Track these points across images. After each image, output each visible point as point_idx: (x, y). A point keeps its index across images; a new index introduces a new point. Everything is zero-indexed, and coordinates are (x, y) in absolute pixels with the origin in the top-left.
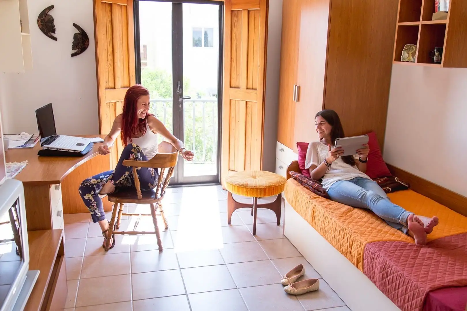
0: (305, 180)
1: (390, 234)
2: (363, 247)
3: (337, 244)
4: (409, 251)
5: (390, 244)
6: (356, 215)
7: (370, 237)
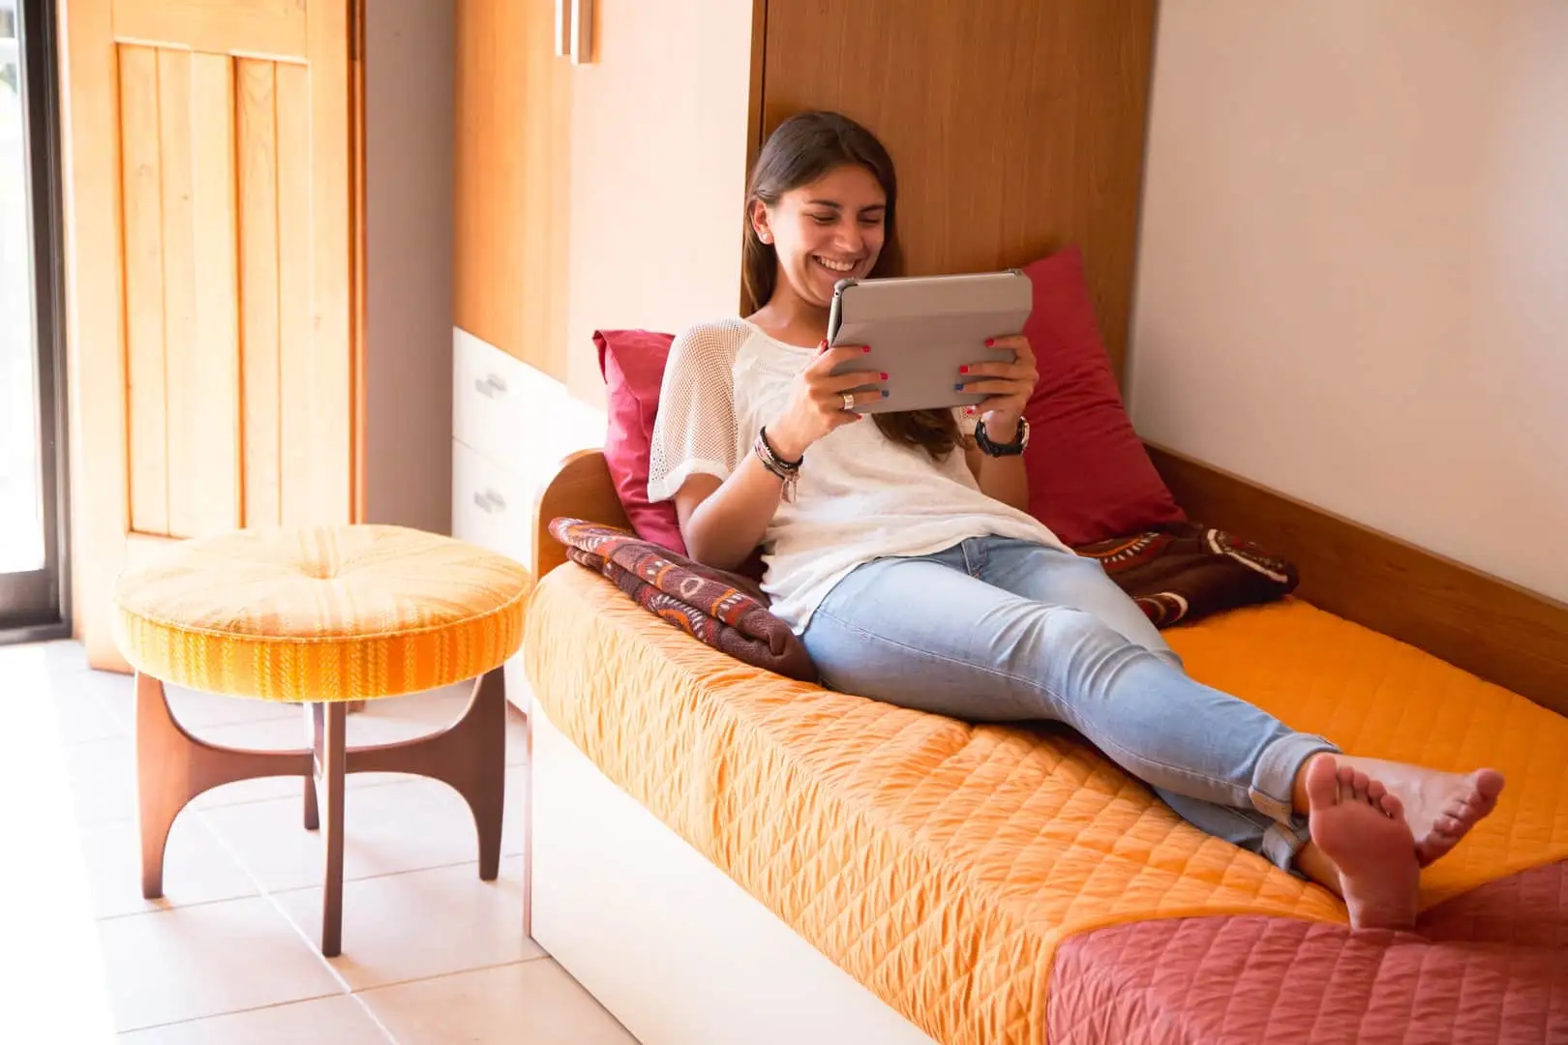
0: (658, 570)
1: (1197, 876)
2: (1040, 963)
3: (876, 965)
4: (1315, 969)
5: (1199, 934)
6: (986, 770)
7: (1081, 899)
